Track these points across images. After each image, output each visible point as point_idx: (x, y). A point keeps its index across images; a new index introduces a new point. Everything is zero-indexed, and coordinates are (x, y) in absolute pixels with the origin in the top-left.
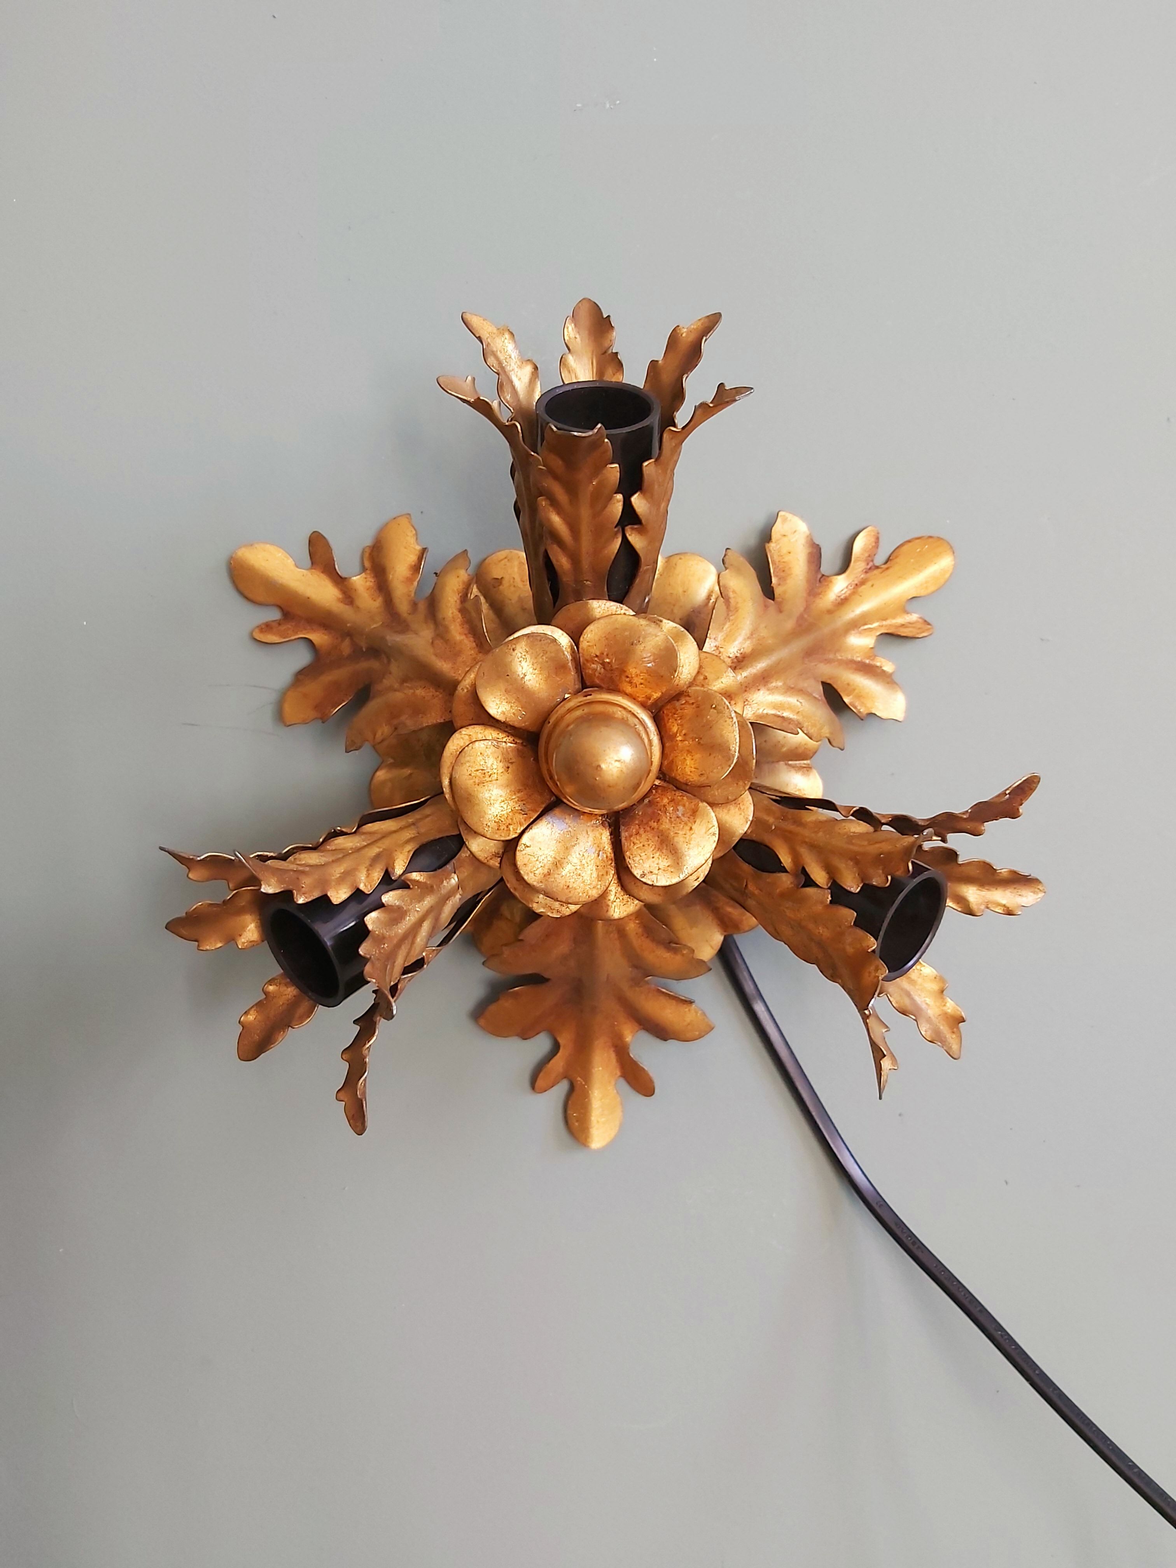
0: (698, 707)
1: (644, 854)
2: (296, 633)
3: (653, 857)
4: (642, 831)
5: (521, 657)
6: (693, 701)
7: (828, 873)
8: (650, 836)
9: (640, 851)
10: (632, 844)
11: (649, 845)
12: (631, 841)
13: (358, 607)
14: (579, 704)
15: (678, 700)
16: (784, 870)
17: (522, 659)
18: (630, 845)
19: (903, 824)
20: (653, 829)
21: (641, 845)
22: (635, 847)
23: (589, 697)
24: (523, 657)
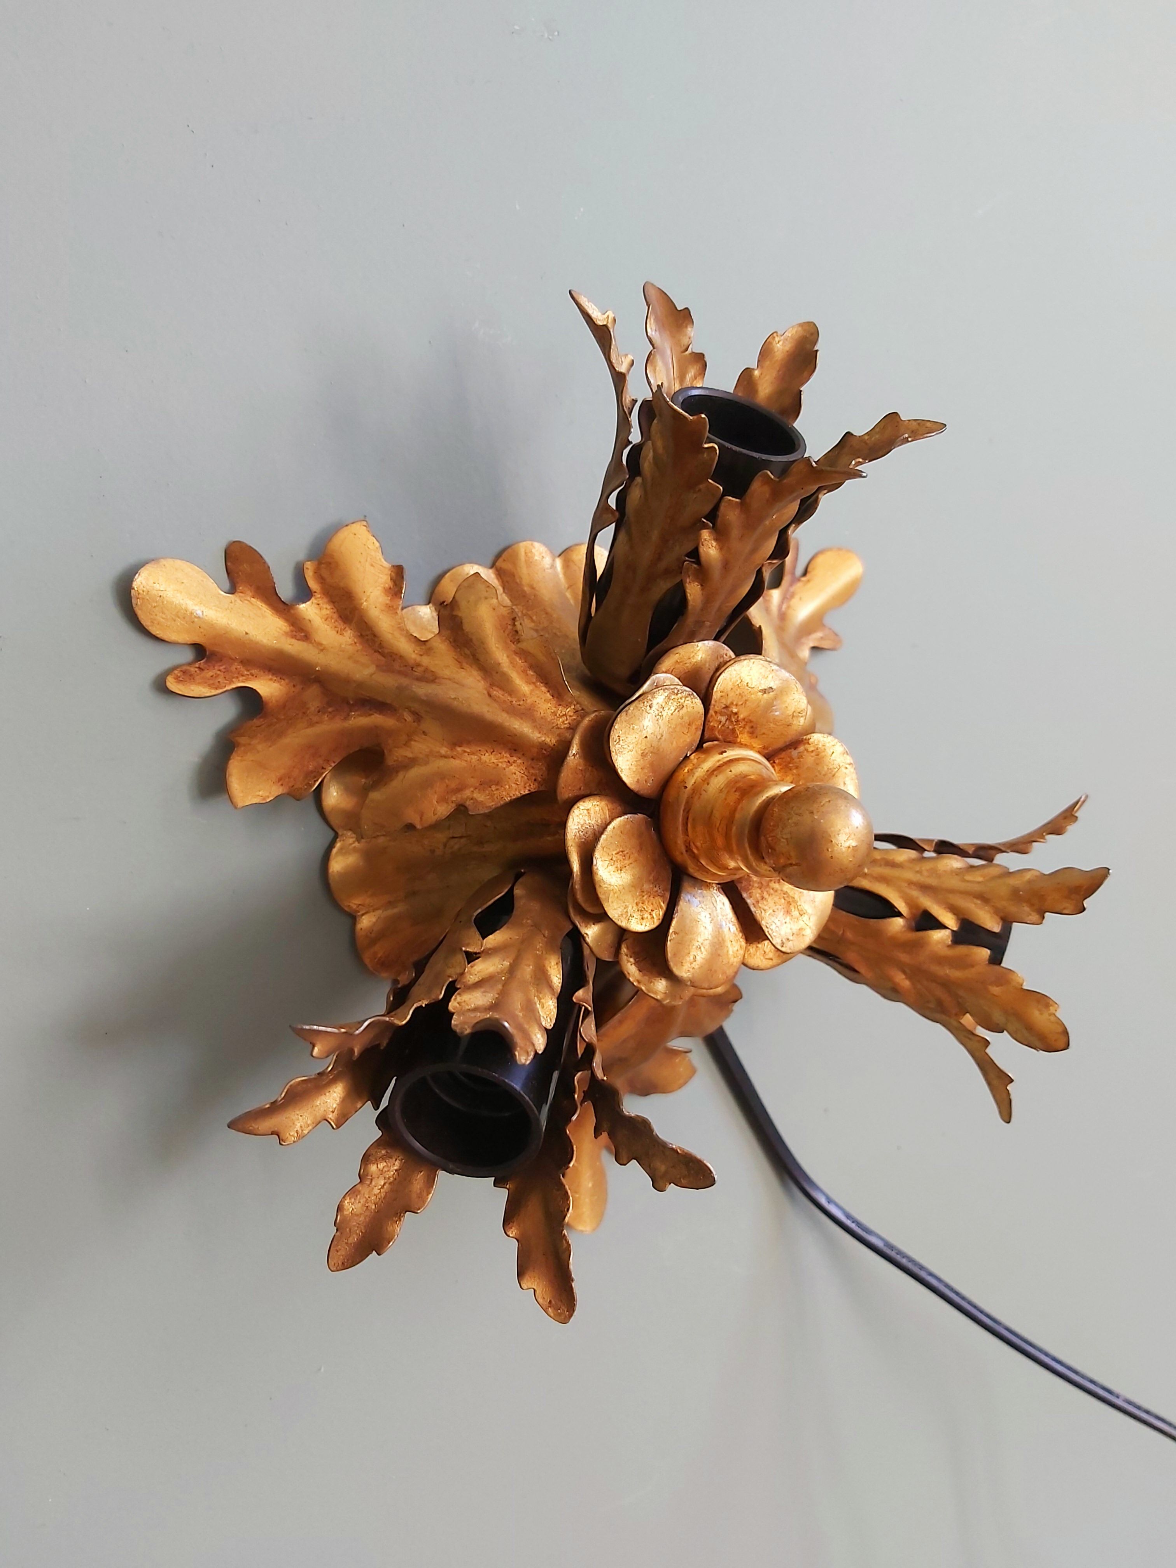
0: (818, 755)
1: (777, 920)
2: (231, 682)
3: (786, 923)
4: (765, 895)
5: (658, 715)
6: (813, 749)
7: (954, 914)
8: (776, 899)
9: (773, 919)
10: (763, 911)
11: (778, 909)
12: (760, 908)
13: (320, 644)
14: (718, 764)
15: (795, 749)
16: (899, 914)
17: (659, 717)
18: (761, 912)
19: (985, 852)
20: (776, 891)
21: (771, 911)
22: (767, 914)
23: (725, 755)
24: (660, 714)
